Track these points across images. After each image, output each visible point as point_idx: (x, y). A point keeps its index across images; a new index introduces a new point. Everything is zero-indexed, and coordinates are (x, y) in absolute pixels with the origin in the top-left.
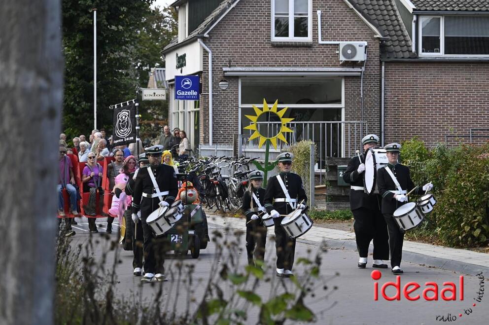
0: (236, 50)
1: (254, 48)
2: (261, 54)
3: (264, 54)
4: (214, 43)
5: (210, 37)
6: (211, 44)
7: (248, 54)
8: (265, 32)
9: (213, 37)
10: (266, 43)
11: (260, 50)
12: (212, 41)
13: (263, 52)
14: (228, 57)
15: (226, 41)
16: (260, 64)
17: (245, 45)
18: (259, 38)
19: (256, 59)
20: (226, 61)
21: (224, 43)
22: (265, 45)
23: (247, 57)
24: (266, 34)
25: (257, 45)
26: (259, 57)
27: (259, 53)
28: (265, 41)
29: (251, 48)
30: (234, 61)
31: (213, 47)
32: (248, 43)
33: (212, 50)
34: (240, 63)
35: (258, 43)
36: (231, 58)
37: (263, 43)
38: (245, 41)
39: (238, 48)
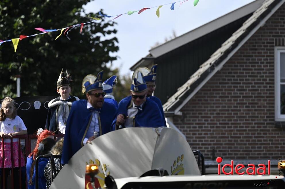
0: (222, 134)
1: (249, 130)
2: (261, 141)
3: (264, 141)
4: (189, 124)
5: (184, 116)
6: (185, 126)
7: (241, 141)
8: (266, 107)
9: (188, 116)
10: (267, 124)
11: (258, 134)
12: (187, 120)
13: (263, 137)
14: (210, 144)
15: (207, 121)
16: (258, 154)
17: (236, 127)
18: (258, 117)
19: (252, 148)
20: (208, 151)
21: (204, 124)
22: (266, 127)
23: (239, 144)
24: (267, 110)
25: (254, 127)
26: (257, 144)
27: (257, 139)
28: (266, 120)
29: (245, 130)
30: (219, 151)
31: (188, 129)
32: (240, 124)
33: (187, 134)
34: (229, 154)
35: (255, 124)
36: (216, 146)
37: (264, 124)
38: (237, 120)
39: (225, 131)
